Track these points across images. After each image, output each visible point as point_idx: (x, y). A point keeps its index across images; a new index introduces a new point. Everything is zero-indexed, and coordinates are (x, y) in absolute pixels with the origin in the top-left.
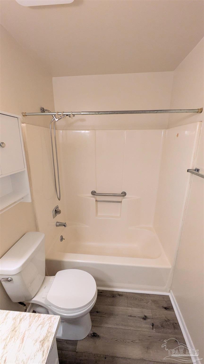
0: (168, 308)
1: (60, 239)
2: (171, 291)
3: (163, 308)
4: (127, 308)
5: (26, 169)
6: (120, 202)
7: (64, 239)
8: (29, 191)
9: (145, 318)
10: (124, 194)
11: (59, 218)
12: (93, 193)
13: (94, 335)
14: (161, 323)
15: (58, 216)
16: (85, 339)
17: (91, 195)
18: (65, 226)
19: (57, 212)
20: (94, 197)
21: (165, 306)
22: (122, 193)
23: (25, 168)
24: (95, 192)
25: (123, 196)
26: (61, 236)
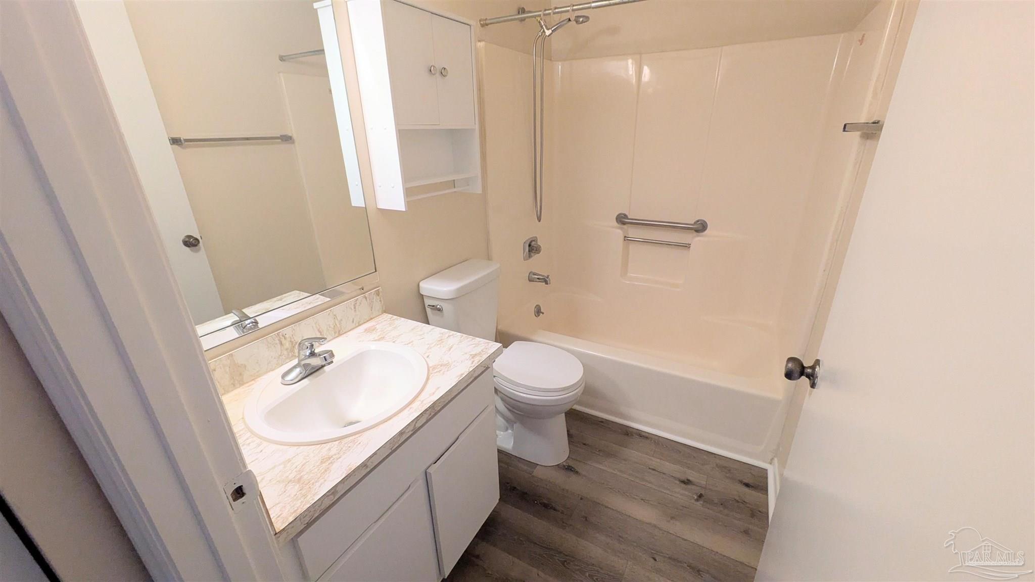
0: (752, 487)
1: (535, 311)
2: (776, 460)
3: (742, 483)
4: (652, 458)
5: (477, 127)
6: (687, 246)
7: (543, 313)
8: (478, 171)
9: (687, 482)
10: (701, 227)
11: (538, 264)
12: (622, 219)
13: (568, 468)
14: (724, 500)
15: (536, 257)
16: (550, 468)
17: (616, 224)
18: (546, 281)
19: (532, 248)
20: (621, 229)
21: (746, 481)
22: (695, 223)
23: (475, 124)
24: (625, 216)
25: (697, 231)
26: (537, 305)
